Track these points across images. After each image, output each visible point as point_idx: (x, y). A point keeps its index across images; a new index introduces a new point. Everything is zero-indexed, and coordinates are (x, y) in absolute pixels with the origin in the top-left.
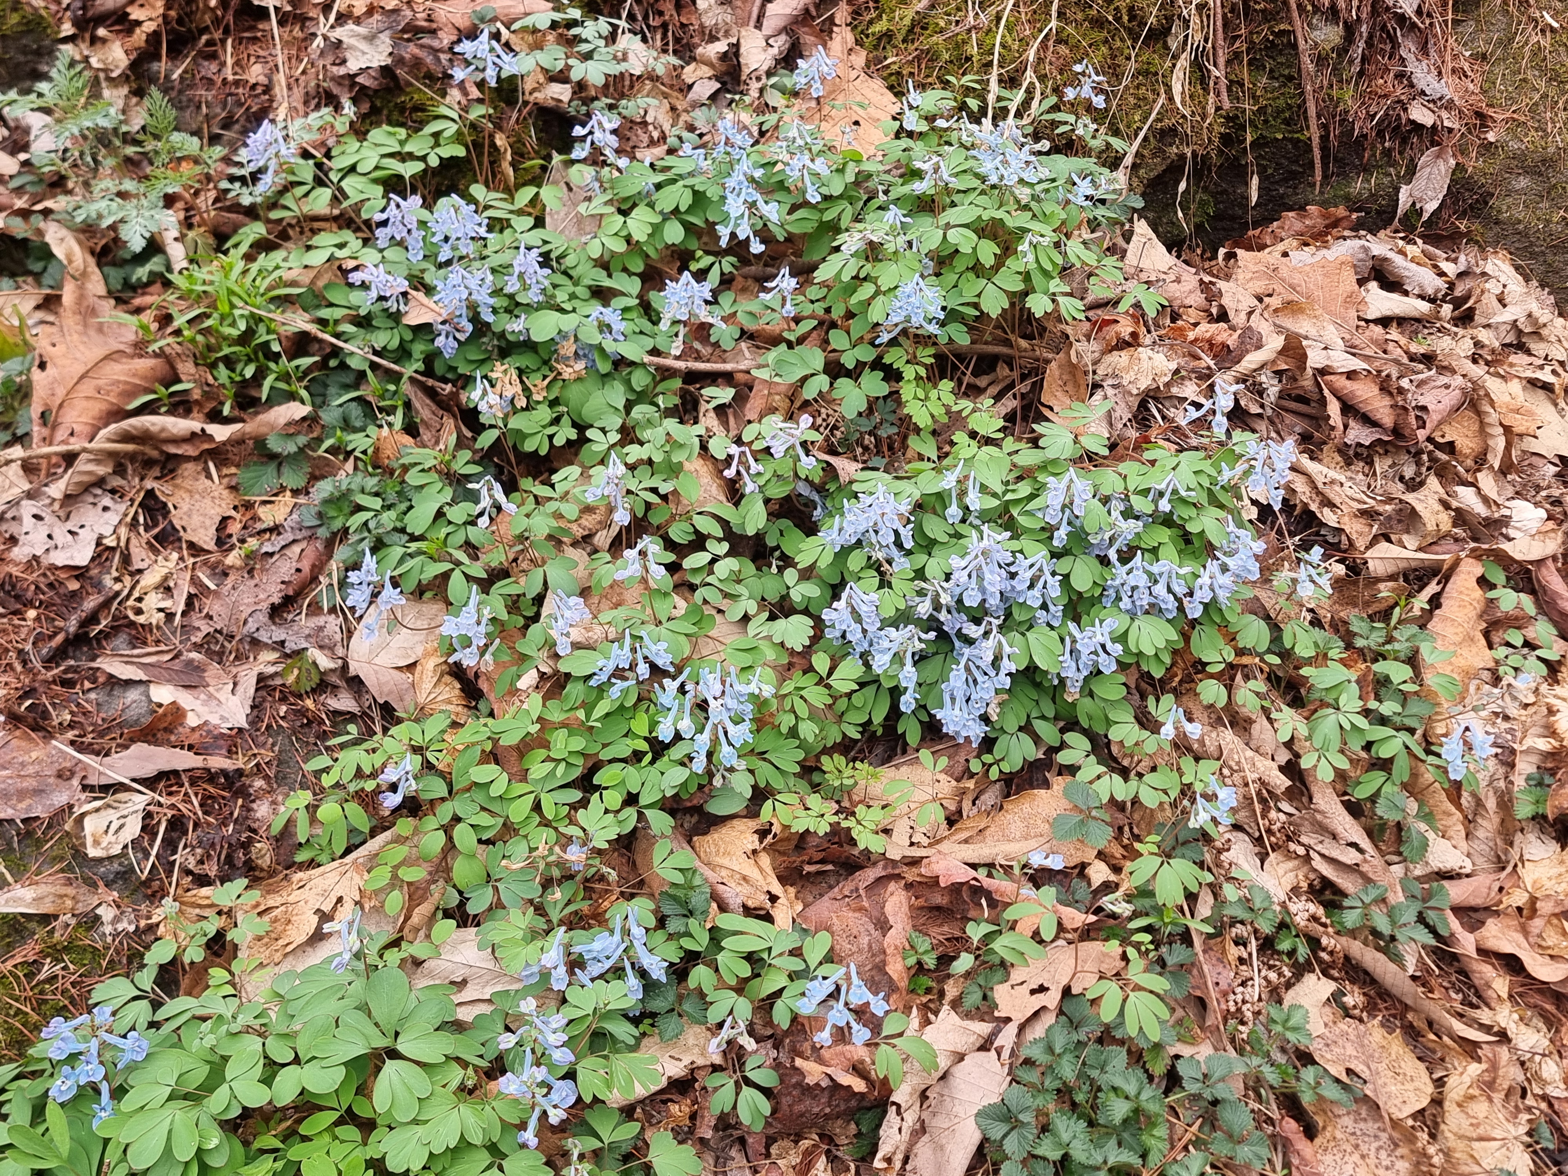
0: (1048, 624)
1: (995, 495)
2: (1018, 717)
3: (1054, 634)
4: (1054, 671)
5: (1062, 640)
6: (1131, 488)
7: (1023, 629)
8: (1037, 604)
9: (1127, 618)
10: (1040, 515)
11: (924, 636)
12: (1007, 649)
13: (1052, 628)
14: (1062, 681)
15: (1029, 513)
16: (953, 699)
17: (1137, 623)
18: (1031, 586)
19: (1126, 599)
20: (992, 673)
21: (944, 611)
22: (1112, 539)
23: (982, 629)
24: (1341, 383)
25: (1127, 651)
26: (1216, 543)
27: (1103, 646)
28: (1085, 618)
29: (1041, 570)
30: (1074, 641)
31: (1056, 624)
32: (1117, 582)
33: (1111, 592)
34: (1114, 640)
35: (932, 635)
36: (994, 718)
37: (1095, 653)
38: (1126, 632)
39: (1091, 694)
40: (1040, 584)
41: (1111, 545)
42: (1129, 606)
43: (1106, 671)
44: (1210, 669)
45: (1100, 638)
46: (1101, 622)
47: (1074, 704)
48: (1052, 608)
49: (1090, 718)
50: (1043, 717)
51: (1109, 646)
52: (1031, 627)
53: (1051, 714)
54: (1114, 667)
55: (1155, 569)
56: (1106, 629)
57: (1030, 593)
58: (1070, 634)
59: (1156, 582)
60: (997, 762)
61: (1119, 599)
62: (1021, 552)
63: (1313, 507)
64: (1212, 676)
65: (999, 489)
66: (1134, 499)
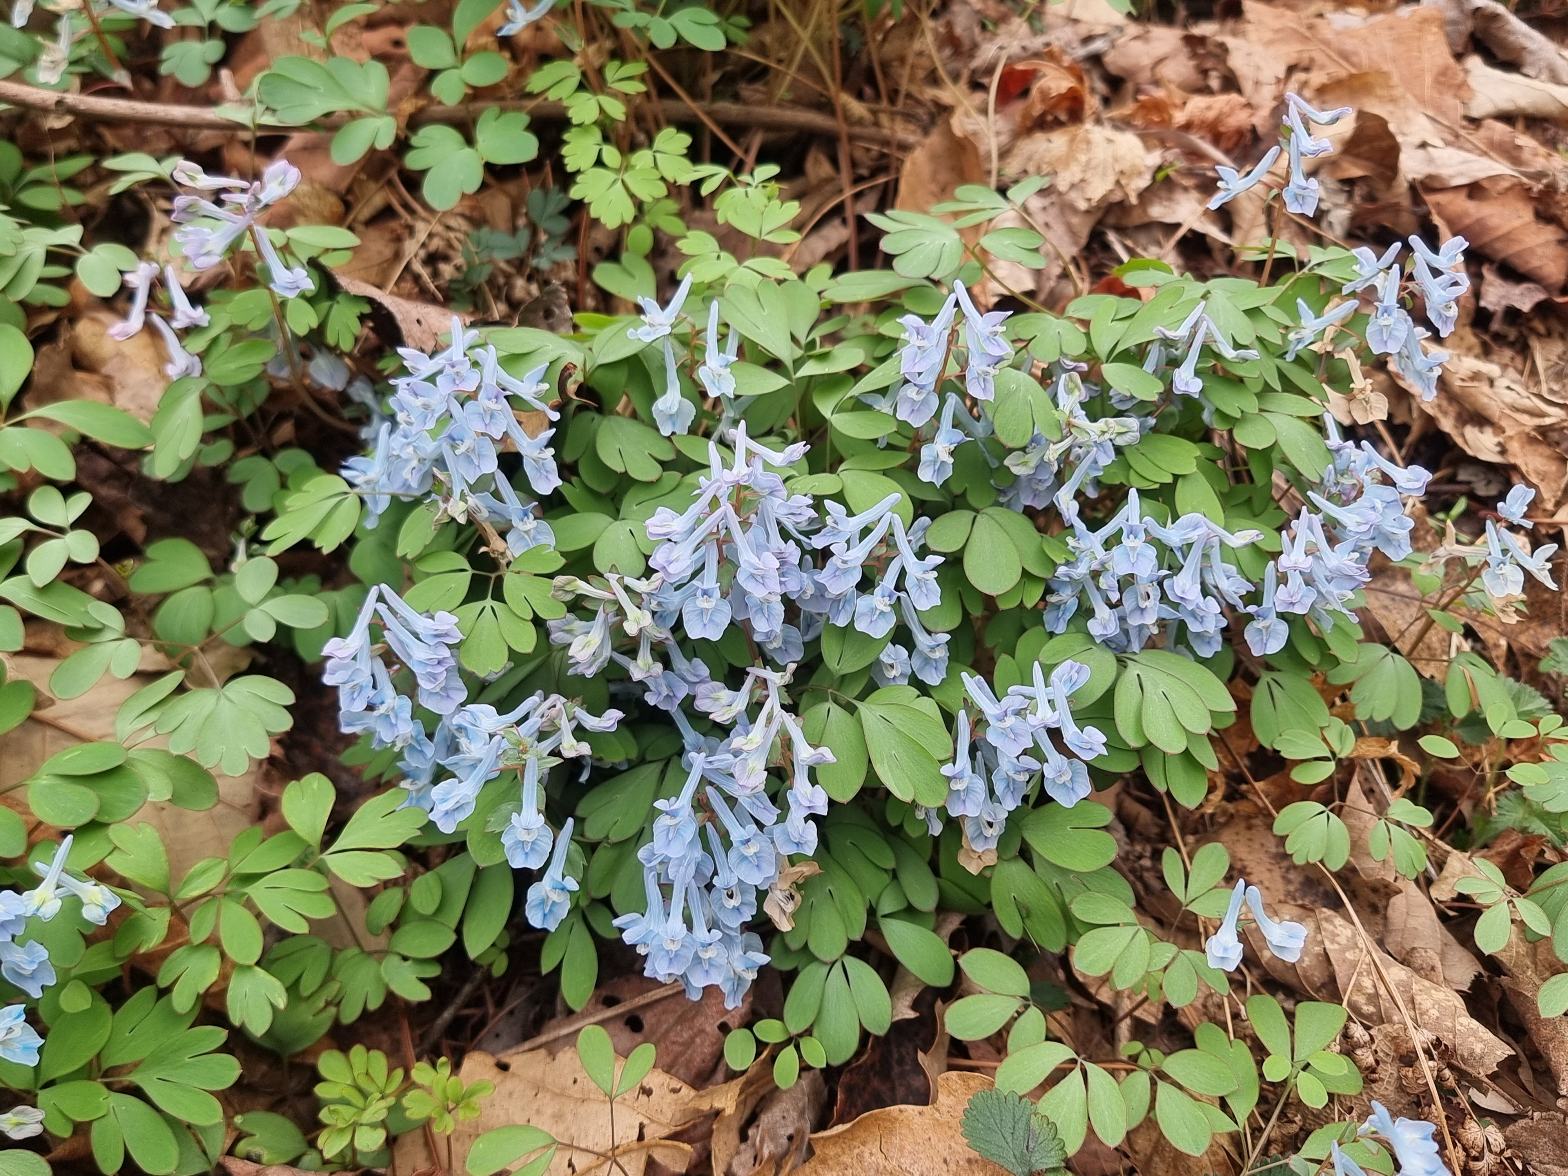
0: (916, 682)
1: (774, 364)
2: (844, 915)
3: (928, 706)
4: (930, 802)
5: (949, 720)
6: (1102, 348)
7: (849, 695)
8: (882, 629)
9: (1109, 659)
10: (884, 406)
11: (591, 722)
12: (804, 753)
13: (924, 689)
14: (953, 825)
15: (859, 405)
16: (666, 889)
17: (1133, 670)
18: (866, 585)
19: (1102, 612)
20: (769, 815)
21: (645, 656)
22: (1066, 464)
23: (740, 700)
24: (1460, 204)
25: (1115, 744)
26: (1310, 474)
27: (1055, 734)
28: (1003, 664)
29: (888, 540)
30: (979, 722)
31: (932, 679)
32: (1082, 570)
33: (1067, 597)
34: (1082, 718)
35: (613, 716)
36: (784, 925)
37: (1035, 752)
38: (1109, 696)
39: (1025, 854)
40: (889, 579)
41: (1060, 479)
42: (1113, 629)
43: (1064, 799)
44: (1303, 776)
45: (1045, 716)
46: (1047, 670)
47: (984, 879)
48: (922, 639)
49: (1025, 913)
50: (910, 912)
51: (1071, 733)
52: (871, 688)
53: (927, 901)
54: (1084, 787)
55: (1173, 535)
56: (1061, 690)
57: (864, 602)
58: (968, 705)
59: (1175, 569)
60: (793, 1041)
61: (1085, 612)
62: (839, 497)
63: (1447, 425)
64: (1305, 793)
65: (785, 352)
66: (1112, 372)
